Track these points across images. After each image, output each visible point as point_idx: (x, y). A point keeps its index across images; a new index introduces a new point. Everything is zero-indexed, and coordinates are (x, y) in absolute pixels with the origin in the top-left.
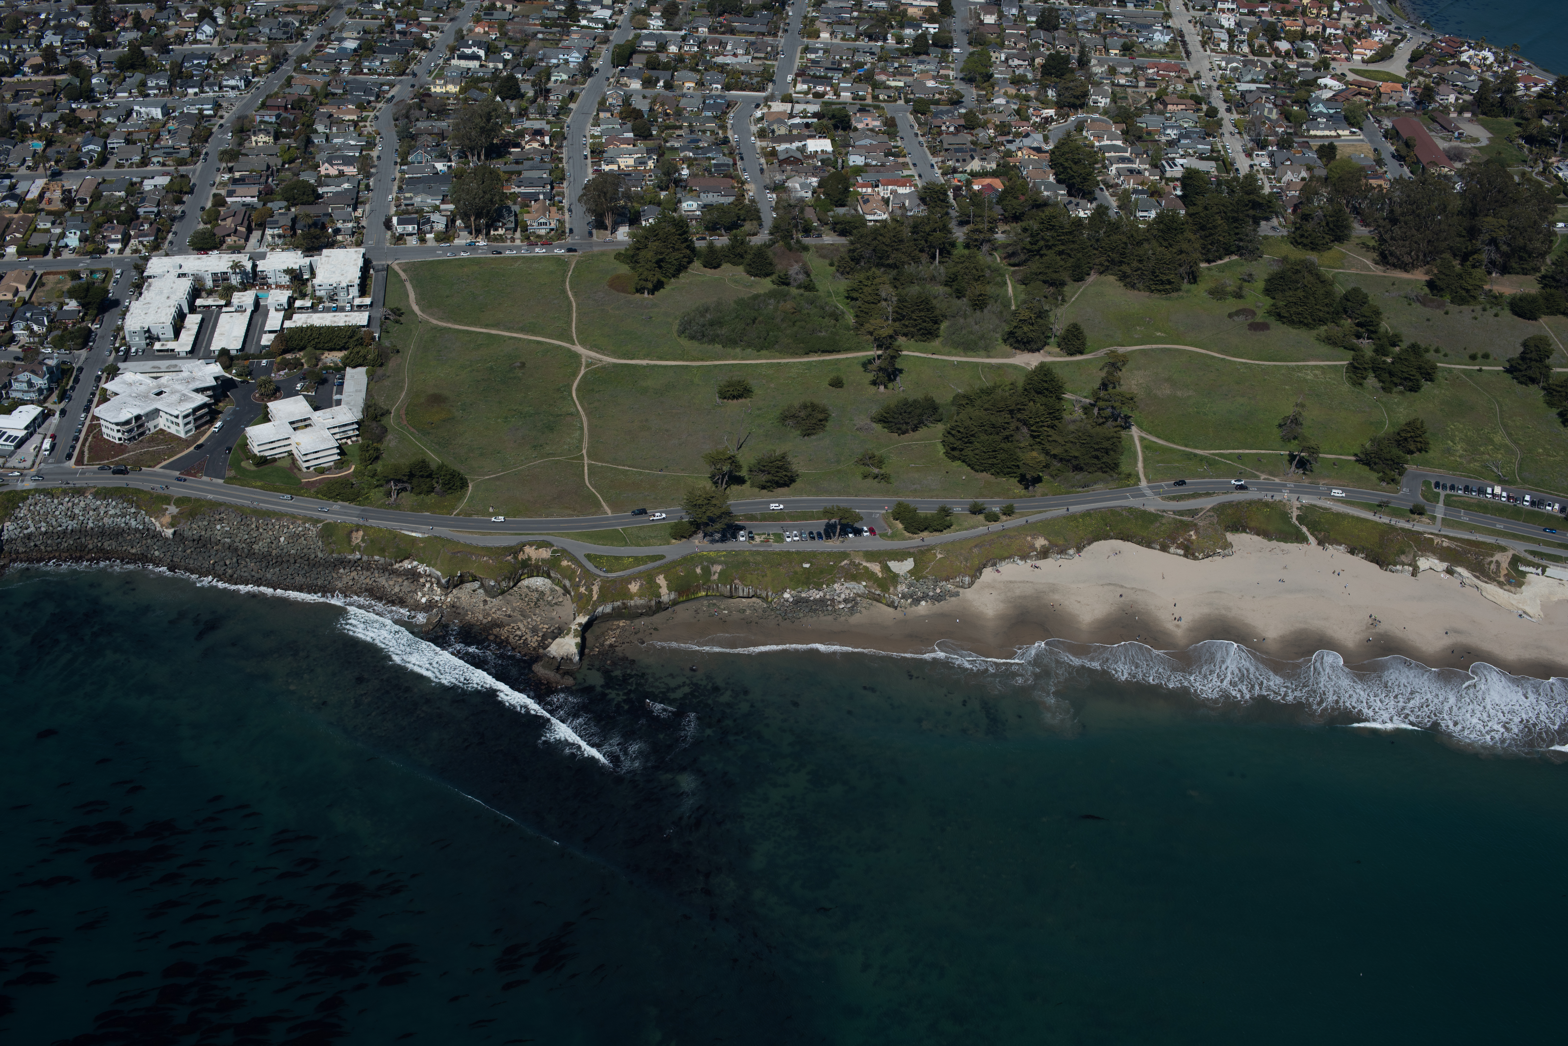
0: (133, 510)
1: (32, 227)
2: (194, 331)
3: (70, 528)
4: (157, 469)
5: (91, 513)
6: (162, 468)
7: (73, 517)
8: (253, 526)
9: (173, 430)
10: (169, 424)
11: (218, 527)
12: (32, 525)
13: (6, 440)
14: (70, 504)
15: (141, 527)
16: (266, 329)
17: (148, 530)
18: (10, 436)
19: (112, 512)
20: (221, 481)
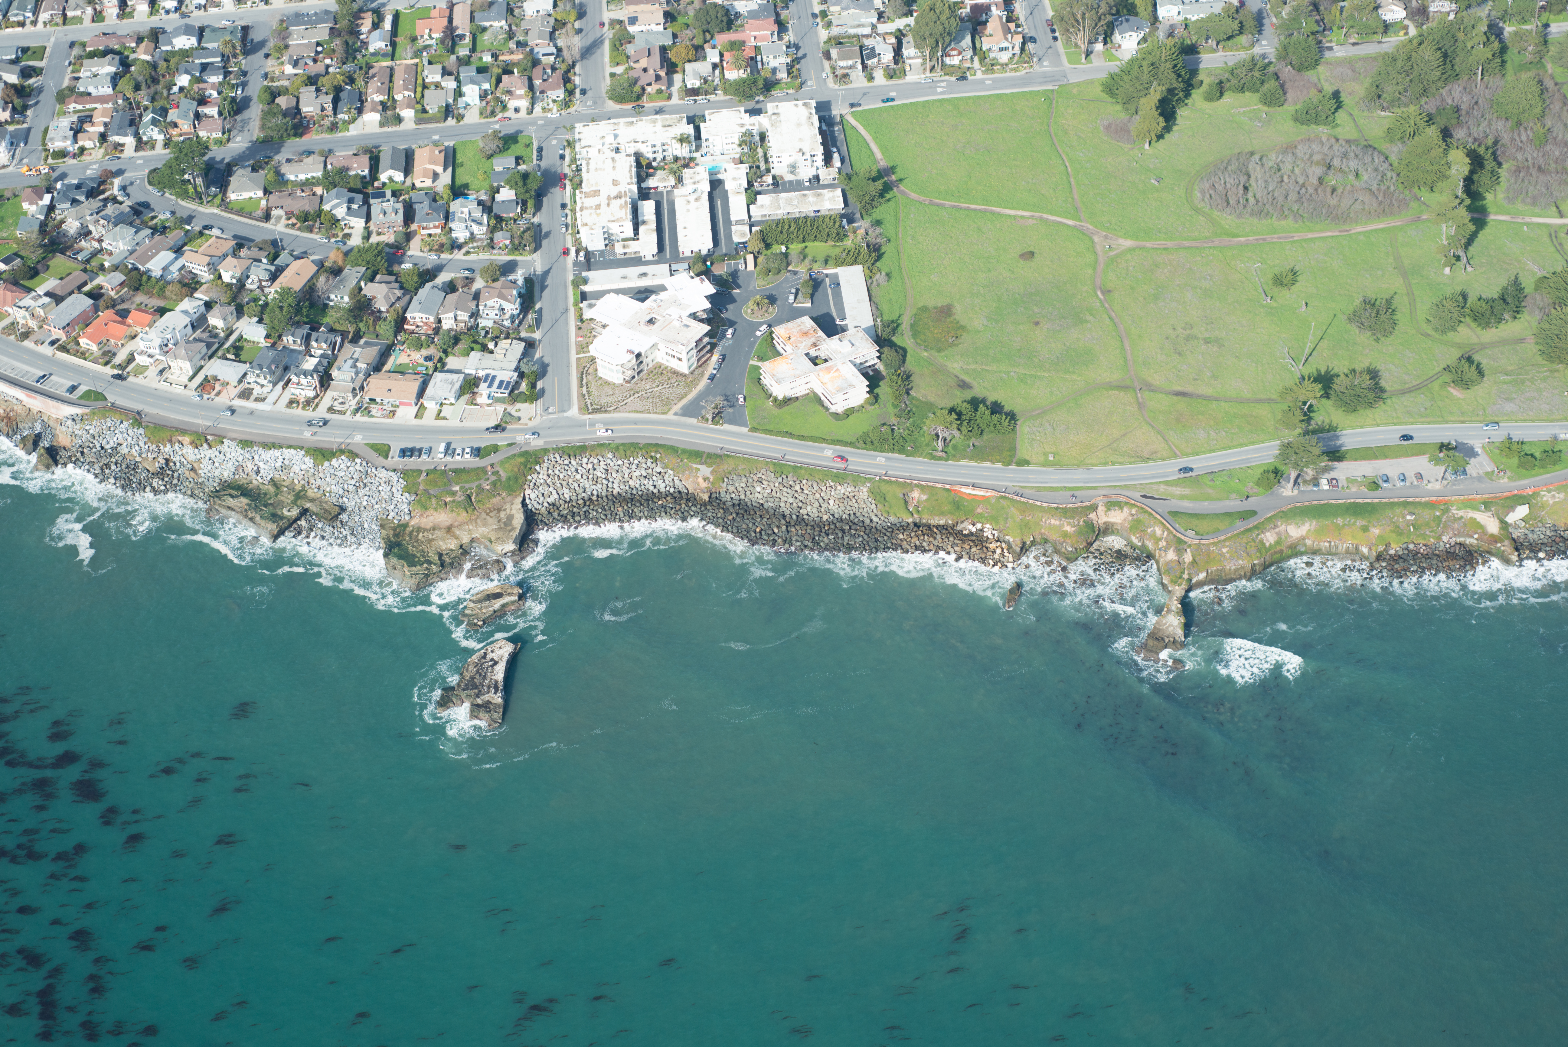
0: (659, 469)
1: (420, 81)
2: (654, 226)
3: (595, 493)
4: (670, 416)
5: (614, 475)
6: (676, 414)
7: (596, 480)
8: (797, 488)
9: (674, 364)
10: (670, 358)
11: (758, 489)
12: (554, 492)
13: (499, 387)
14: (590, 466)
15: (672, 490)
16: (733, 218)
17: (680, 492)
18: (501, 382)
19: (637, 473)
20: (745, 430)
